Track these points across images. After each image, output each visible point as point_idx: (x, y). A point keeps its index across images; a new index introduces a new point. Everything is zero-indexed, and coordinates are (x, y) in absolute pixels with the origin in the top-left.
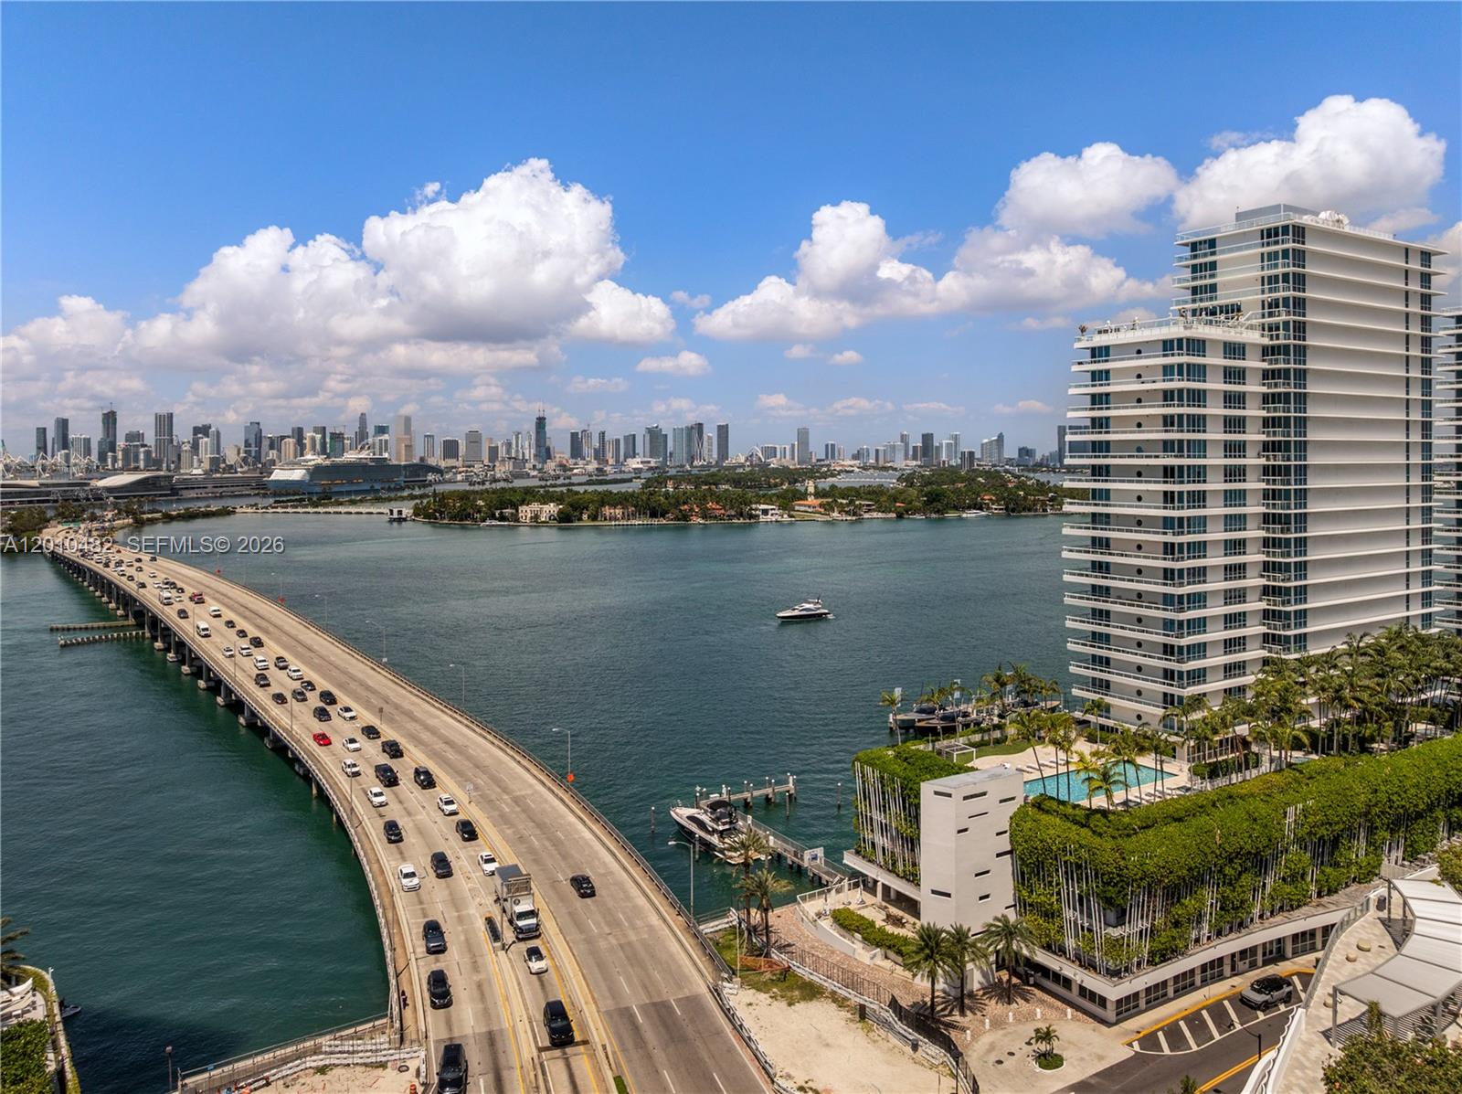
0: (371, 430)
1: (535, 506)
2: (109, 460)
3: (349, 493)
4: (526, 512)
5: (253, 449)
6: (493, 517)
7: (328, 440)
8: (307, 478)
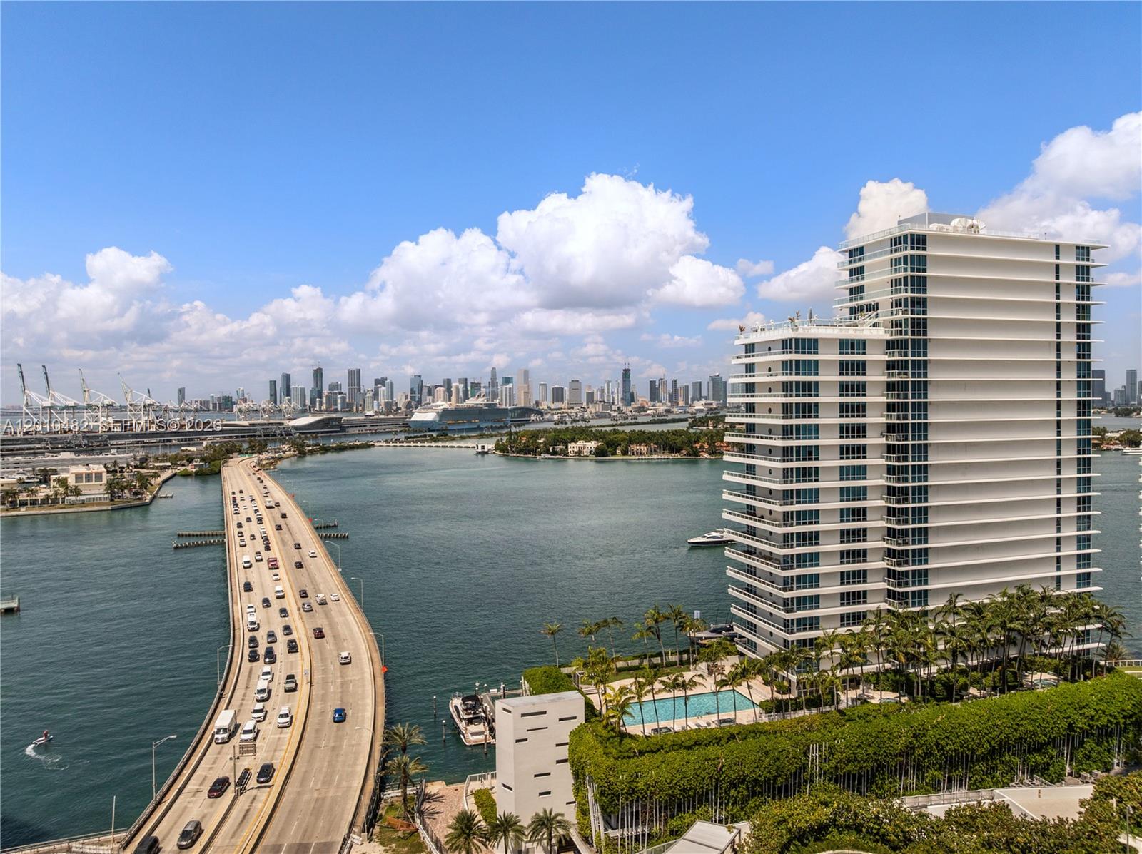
0: (500, 381)
1: (580, 444)
2: (318, 404)
3: (461, 430)
4: (573, 447)
5: (417, 395)
6: (547, 452)
7: (469, 388)
8: (438, 419)
